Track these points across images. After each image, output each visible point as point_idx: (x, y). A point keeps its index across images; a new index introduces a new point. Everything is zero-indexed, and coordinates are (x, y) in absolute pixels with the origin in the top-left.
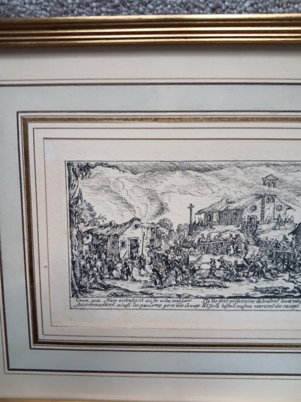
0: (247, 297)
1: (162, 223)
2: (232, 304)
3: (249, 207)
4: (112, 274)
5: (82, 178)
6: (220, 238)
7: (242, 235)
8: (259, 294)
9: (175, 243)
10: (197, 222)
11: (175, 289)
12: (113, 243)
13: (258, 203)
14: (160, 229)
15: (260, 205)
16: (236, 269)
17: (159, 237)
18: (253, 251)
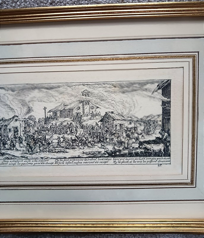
0: (79, 157)
1: (30, 118)
2: (71, 162)
3: (76, 108)
4: (5, 147)
6: (61, 125)
7: (73, 123)
8: (85, 156)
9: (37, 129)
11: (39, 154)
12: (5, 130)
13: (81, 105)
14: (29, 121)
15: (82, 107)
16: (71, 142)
17: (29, 126)
18: (80, 131)
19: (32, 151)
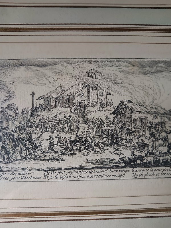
0: (81, 168)
1: (9, 108)
2: (68, 175)
3: (78, 94)
6: (56, 119)
7: (74, 116)
8: (90, 166)
10: (38, 106)
11: (20, 163)
13: (85, 91)
14: (8, 112)
15: (87, 93)
16: (70, 144)
17: (7, 119)
18: (84, 128)
19: (9, 159)
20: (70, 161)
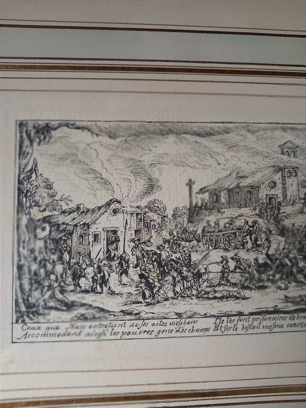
0: (276, 311)
1: (151, 207)
2: (256, 323)
3: (267, 183)
4: (79, 285)
5: (39, 143)
6: (231, 226)
7: (260, 221)
8: (291, 307)
9: (170, 235)
10: (199, 205)
11: (172, 304)
12: (81, 236)
13: (277, 177)
14: (148, 214)
15: (280, 181)
16: (257, 270)
17: (148, 226)
18: (278, 243)
19: (154, 297)
20: (257, 300)
